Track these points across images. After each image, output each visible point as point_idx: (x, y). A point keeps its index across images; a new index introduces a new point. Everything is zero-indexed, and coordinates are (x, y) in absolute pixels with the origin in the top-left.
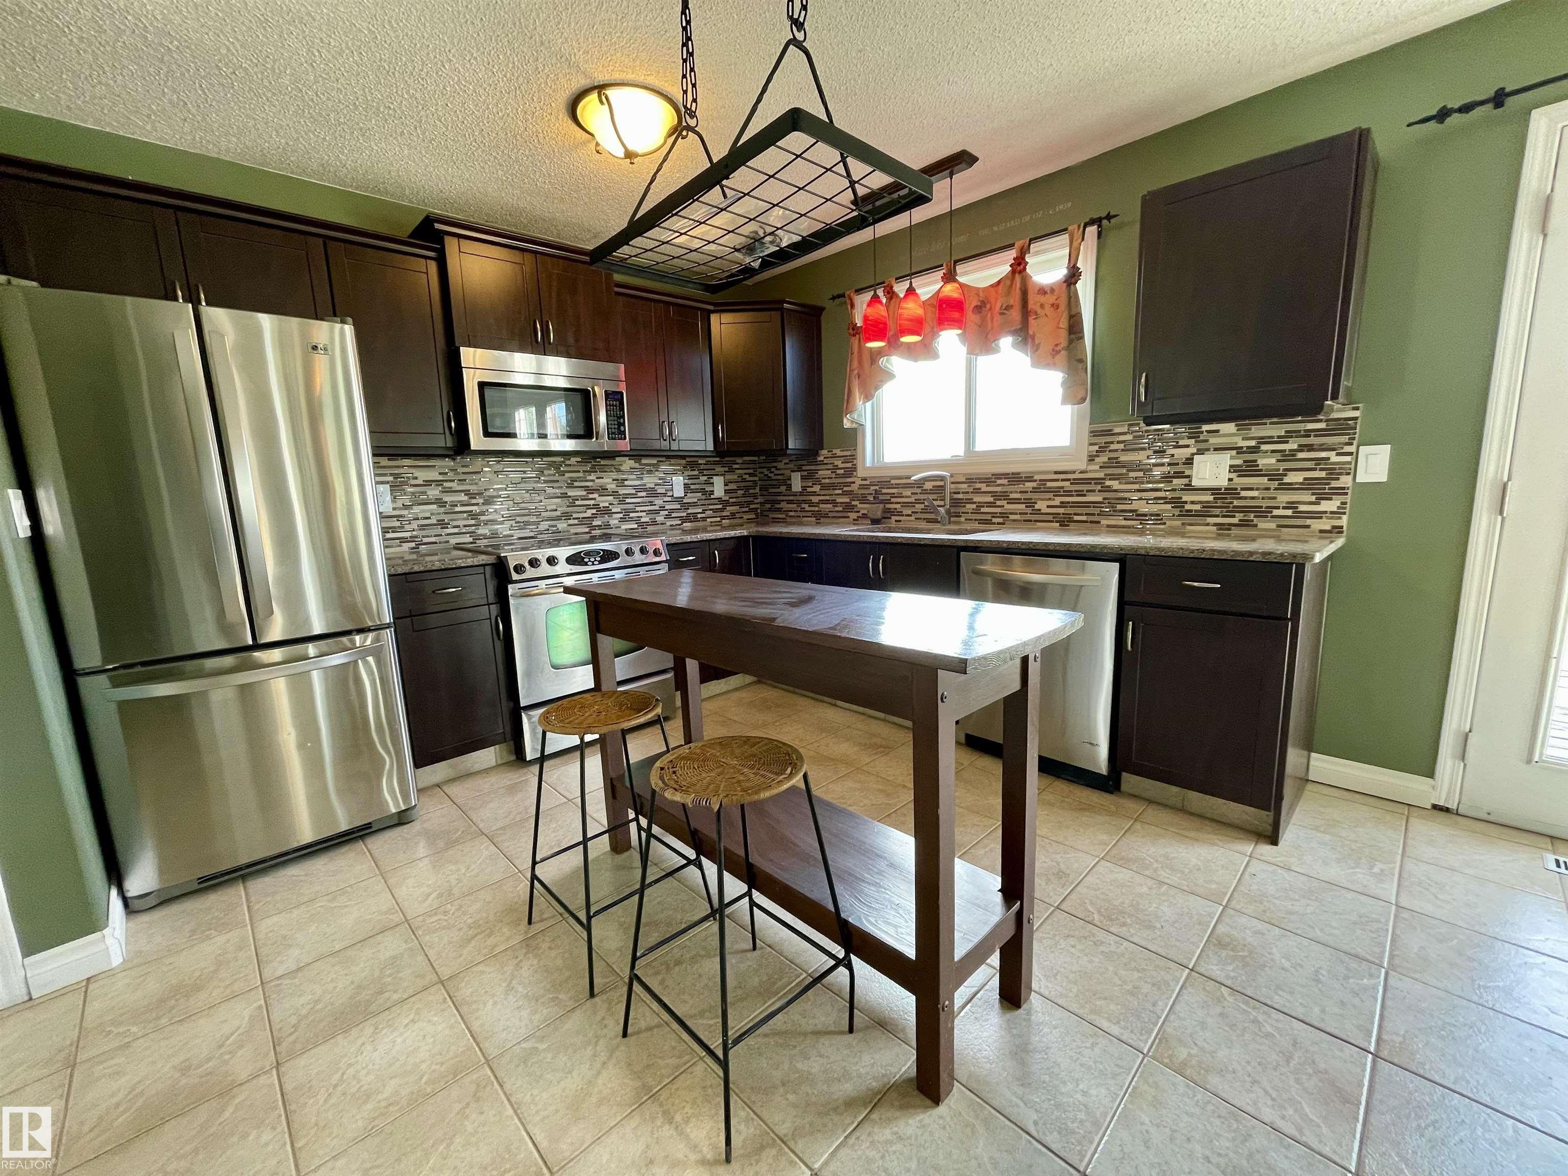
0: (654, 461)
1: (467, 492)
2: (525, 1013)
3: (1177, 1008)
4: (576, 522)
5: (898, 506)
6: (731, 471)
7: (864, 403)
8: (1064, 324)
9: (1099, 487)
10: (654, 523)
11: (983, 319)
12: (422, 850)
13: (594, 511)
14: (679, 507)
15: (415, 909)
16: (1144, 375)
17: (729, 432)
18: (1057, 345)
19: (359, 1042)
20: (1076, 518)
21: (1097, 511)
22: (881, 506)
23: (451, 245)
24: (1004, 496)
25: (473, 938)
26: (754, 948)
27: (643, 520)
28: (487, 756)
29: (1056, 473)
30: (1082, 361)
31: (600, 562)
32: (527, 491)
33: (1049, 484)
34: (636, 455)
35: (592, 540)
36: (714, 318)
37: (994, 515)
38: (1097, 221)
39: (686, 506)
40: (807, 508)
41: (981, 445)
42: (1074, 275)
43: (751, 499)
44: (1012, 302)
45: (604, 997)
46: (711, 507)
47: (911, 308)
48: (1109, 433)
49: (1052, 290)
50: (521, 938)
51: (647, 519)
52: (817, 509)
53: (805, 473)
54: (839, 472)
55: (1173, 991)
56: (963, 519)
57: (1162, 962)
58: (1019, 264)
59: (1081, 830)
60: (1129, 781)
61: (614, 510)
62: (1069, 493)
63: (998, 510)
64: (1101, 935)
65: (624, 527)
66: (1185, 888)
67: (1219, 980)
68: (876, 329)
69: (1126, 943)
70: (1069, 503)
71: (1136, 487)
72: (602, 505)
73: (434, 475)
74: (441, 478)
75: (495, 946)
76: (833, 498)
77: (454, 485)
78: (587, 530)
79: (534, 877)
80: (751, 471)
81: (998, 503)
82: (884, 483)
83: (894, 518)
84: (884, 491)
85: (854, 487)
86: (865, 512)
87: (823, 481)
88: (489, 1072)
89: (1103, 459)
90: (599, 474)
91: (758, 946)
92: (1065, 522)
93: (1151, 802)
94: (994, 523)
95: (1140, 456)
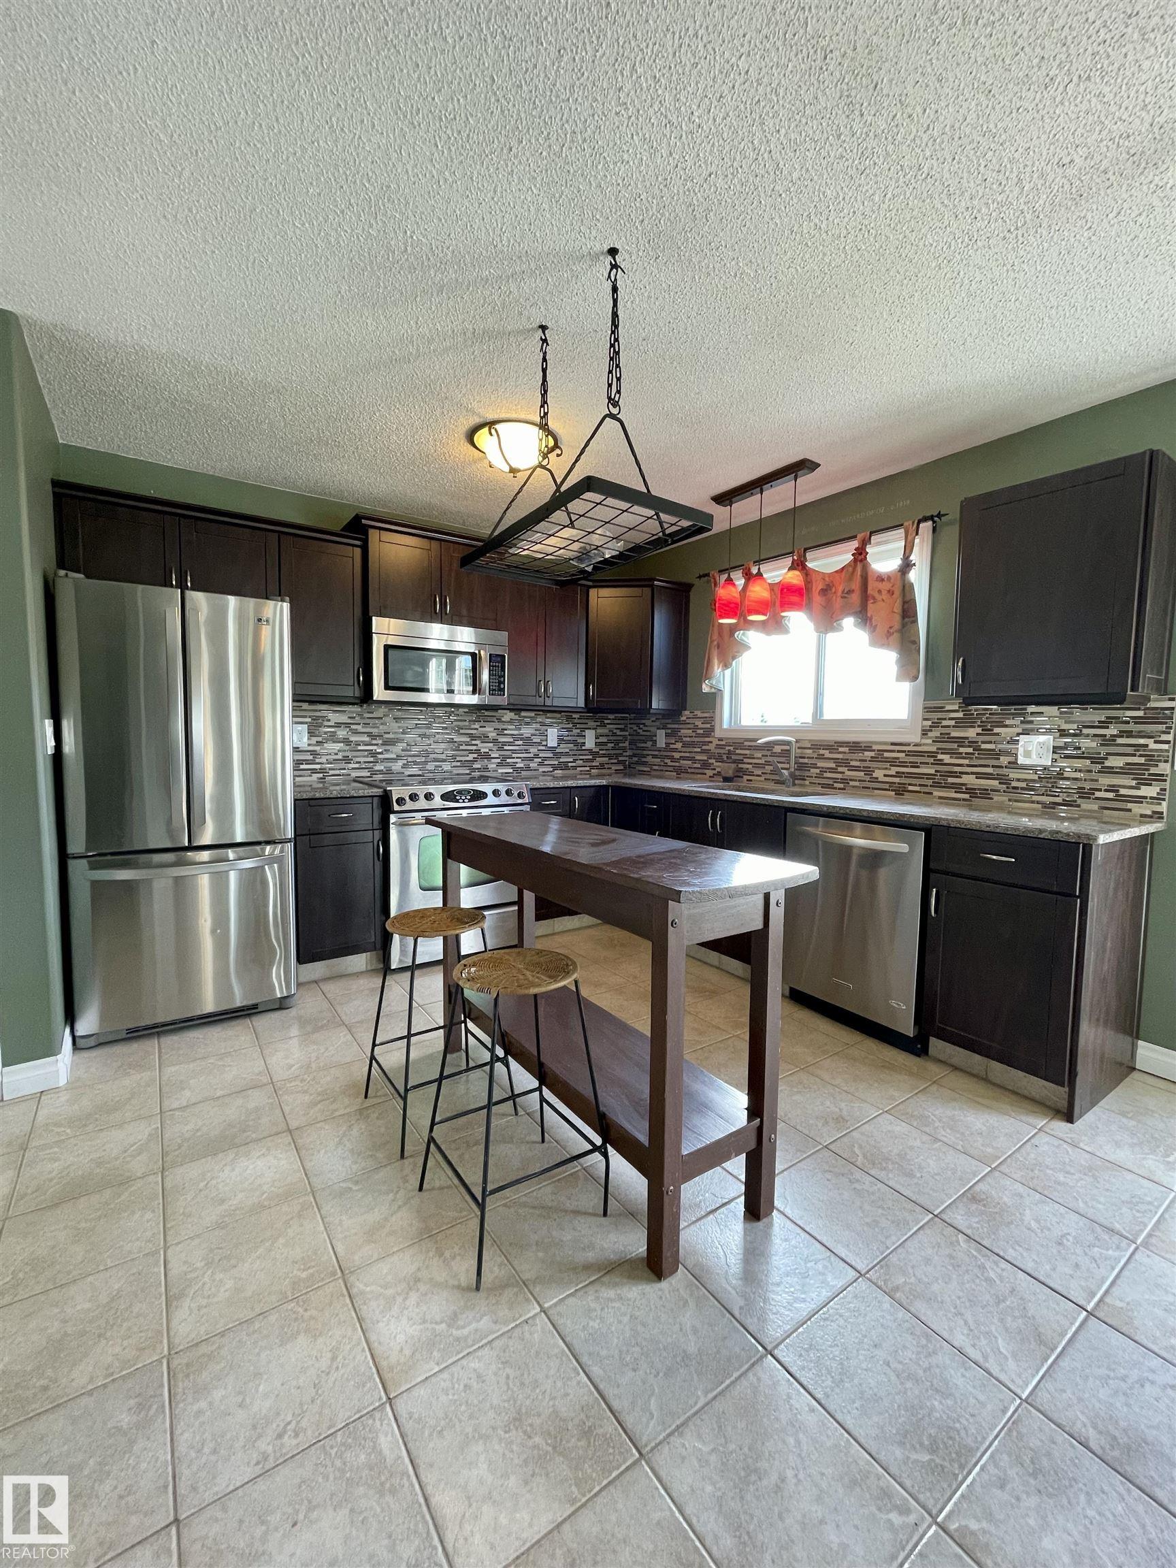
0: (532, 714)
1: (369, 734)
2: (348, 1163)
3: (908, 1243)
4: (459, 764)
5: (750, 766)
6: (603, 725)
7: (723, 670)
8: (898, 608)
9: (932, 760)
10: (528, 768)
11: (829, 601)
12: (295, 1031)
13: (476, 756)
14: (551, 755)
15: (279, 1074)
16: (961, 659)
17: (600, 693)
18: (891, 628)
19: (224, 1163)
20: (910, 788)
21: (930, 782)
22: (733, 766)
23: (373, 535)
24: (845, 763)
25: (320, 1102)
26: (543, 1141)
27: (518, 766)
28: (359, 961)
29: (893, 744)
30: (916, 643)
31: (470, 801)
32: (420, 735)
33: (886, 754)
34: (515, 708)
35: (471, 781)
36: (593, 593)
37: (836, 780)
38: (931, 518)
39: (557, 755)
40: (670, 764)
41: (829, 714)
42: (907, 566)
43: (621, 752)
44: (853, 587)
45: (411, 1160)
46: (581, 757)
47: (758, 591)
48: (940, 709)
49: (889, 578)
50: (358, 1107)
51: (522, 765)
52: (677, 764)
53: (669, 731)
54: (699, 731)
55: (910, 1230)
56: (807, 783)
57: (910, 1205)
58: (860, 554)
59: (876, 1085)
60: (937, 1045)
61: (493, 756)
62: (903, 764)
63: (840, 776)
64: (858, 1174)
65: (500, 771)
66: (959, 1147)
67: (960, 1228)
68: (731, 609)
69: (880, 1185)
70: (903, 773)
71: (966, 762)
72: (482, 750)
73: (343, 718)
74: (349, 721)
75: (336, 1110)
76: (693, 755)
77: (359, 728)
78: (468, 772)
79: (373, 1058)
80: (622, 726)
81: (840, 769)
82: (739, 744)
83: (746, 777)
84: (737, 751)
85: (712, 747)
86: (718, 769)
87: (684, 739)
88: (312, 1200)
89: (936, 733)
90: (482, 724)
91: (546, 1139)
92: (900, 792)
93: (956, 1068)
94: (835, 788)
95: (971, 733)
